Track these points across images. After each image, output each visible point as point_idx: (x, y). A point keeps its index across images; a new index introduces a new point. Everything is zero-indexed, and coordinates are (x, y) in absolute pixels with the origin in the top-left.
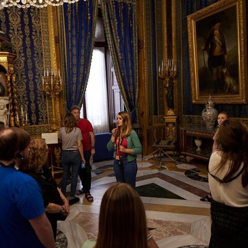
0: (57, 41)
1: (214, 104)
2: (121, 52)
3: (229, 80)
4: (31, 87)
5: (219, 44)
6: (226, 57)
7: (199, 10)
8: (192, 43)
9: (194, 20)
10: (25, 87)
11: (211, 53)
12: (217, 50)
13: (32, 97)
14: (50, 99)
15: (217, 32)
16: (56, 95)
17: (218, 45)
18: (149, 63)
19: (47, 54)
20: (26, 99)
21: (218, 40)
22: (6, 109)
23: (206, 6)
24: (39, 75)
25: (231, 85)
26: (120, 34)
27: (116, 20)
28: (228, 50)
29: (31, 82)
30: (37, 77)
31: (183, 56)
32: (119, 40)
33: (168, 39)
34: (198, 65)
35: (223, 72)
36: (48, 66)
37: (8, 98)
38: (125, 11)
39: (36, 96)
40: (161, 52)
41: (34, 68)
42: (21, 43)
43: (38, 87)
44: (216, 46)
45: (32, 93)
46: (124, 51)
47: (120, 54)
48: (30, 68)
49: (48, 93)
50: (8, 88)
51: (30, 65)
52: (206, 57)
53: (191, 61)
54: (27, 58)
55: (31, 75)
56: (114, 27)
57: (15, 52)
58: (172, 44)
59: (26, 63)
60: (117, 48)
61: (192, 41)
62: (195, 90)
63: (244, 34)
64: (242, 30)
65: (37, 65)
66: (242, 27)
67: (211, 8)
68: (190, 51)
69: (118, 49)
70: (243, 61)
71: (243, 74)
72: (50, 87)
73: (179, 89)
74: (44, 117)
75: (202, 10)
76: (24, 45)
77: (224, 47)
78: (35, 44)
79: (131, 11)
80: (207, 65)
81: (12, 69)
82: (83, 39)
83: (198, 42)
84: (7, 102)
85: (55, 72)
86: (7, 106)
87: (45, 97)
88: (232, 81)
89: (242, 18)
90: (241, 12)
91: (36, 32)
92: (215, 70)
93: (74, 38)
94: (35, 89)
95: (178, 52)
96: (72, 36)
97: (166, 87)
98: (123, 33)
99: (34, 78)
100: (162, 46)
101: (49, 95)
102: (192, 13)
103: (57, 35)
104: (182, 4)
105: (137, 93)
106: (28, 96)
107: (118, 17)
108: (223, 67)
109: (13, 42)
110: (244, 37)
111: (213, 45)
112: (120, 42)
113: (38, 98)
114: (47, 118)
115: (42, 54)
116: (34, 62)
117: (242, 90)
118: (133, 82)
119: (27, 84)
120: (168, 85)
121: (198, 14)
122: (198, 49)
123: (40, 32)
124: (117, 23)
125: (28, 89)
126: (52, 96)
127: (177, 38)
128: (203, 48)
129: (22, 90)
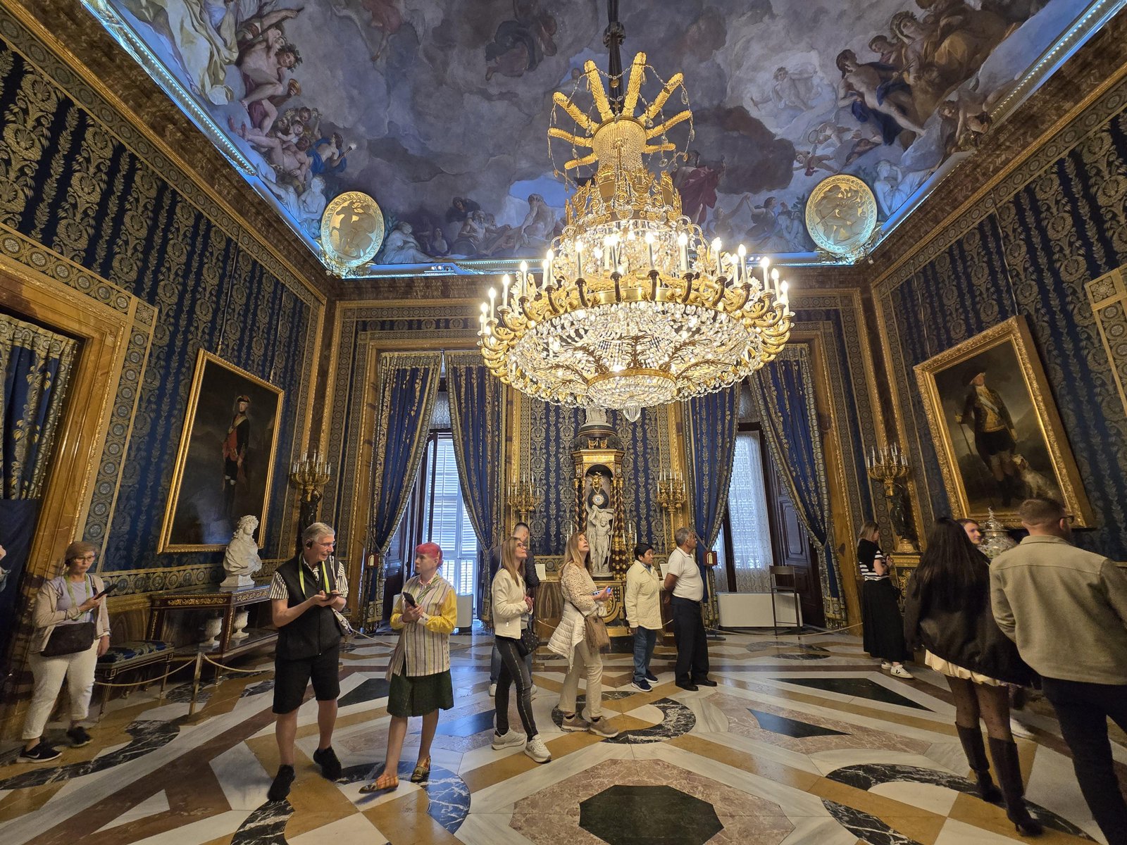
0: (680, 428)
1: (1006, 528)
2: (787, 436)
3: (1031, 478)
4: (642, 496)
5: (993, 410)
6: (1014, 433)
7: (937, 354)
8: (934, 412)
9: (931, 372)
10: (633, 496)
11: (978, 426)
12: (991, 423)
13: (643, 511)
14: (668, 514)
15: (981, 389)
16: (676, 508)
17: (990, 412)
18: (846, 453)
19: (665, 448)
20: (634, 513)
21: (989, 404)
22: (608, 526)
23: (951, 345)
24: (653, 479)
25: (1039, 488)
26: (782, 409)
27: (773, 388)
28: (1015, 419)
29: (642, 490)
30: (650, 481)
31: (920, 437)
32: (781, 419)
33: (882, 407)
34: (955, 451)
35: (1015, 463)
36: (666, 465)
37: (611, 510)
38: (788, 373)
39: (649, 510)
40: (872, 431)
41: (646, 469)
42: (630, 436)
43: (652, 496)
44: (986, 414)
45: (642, 505)
46: (791, 435)
47: (785, 441)
48: (641, 469)
49: (665, 505)
50: (613, 496)
51: (641, 464)
52: (970, 435)
53: (937, 444)
54: (637, 456)
55: (642, 480)
56: (772, 399)
57: (623, 449)
58: (893, 417)
59: (635, 462)
60: (780, 431)
61: (933, 408)
62: (958, 501)
63: (1040, 389)
64: (1034, 382)
65: (650, 465)
66: (1033, 376)
67: (959, 350)
68: (932, 427)
69: (781, 433)
70: (1052, 439)
71: (1062, 465)
72: (669, 497)
73: (922, 500)
74: (660, 544)
75: (942, 354)
76: (634, 438)
77: (1003, 415)
78: (649, 435)
79: (799, 371)
80: (975, 452)
81: (619, 471)
82: (719, 422)
83: (947, 410)
84: (610, 517)
85: (677, 472)
86: (611, 521)
87: (661, 511)
88: (1040, 481)
89: (1027, 361)
90: (1024, 351)
91: (650, 419)
92: (995, 460)
93: (704, 422)
94: (648, 499)
95: (909, 430)
96: (701, 419)
97: (889, 497)
98: (788, 406)
99: (647, 483)
100: (871, 421)
101: (667, 508)
102: (925, 359)
103: (679, 420)
104: (903, 347)
105: (826, 507)
106: (637, 510)
107: (776, 384)
108: (1013, 453)
109: (620, 435)
110: (1042, 394)
111: (980, 413)
112: (784, 423)
113: (652, 513)
114: (663, 544)
115: (658, 449)
116: (646, 461)
117: (1069, 497)
118: (817, 487)
119: (637, 492)
120: (892, 494)
121: (935, 361)
122: (950, 422)
123: (656, 419)
124: (775, 393)
125: (637, 499)
126: (671, 510)
127: (902, 405)
128: (959, 418)
129: (629, 502)
